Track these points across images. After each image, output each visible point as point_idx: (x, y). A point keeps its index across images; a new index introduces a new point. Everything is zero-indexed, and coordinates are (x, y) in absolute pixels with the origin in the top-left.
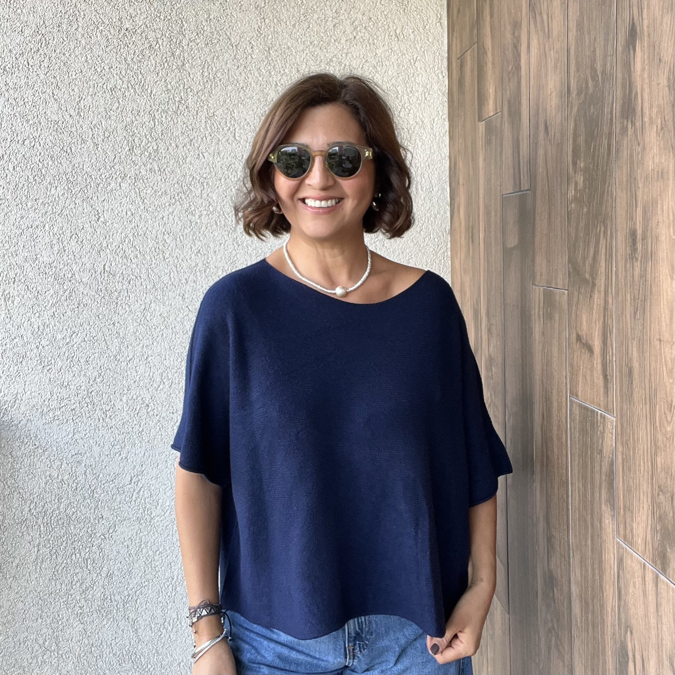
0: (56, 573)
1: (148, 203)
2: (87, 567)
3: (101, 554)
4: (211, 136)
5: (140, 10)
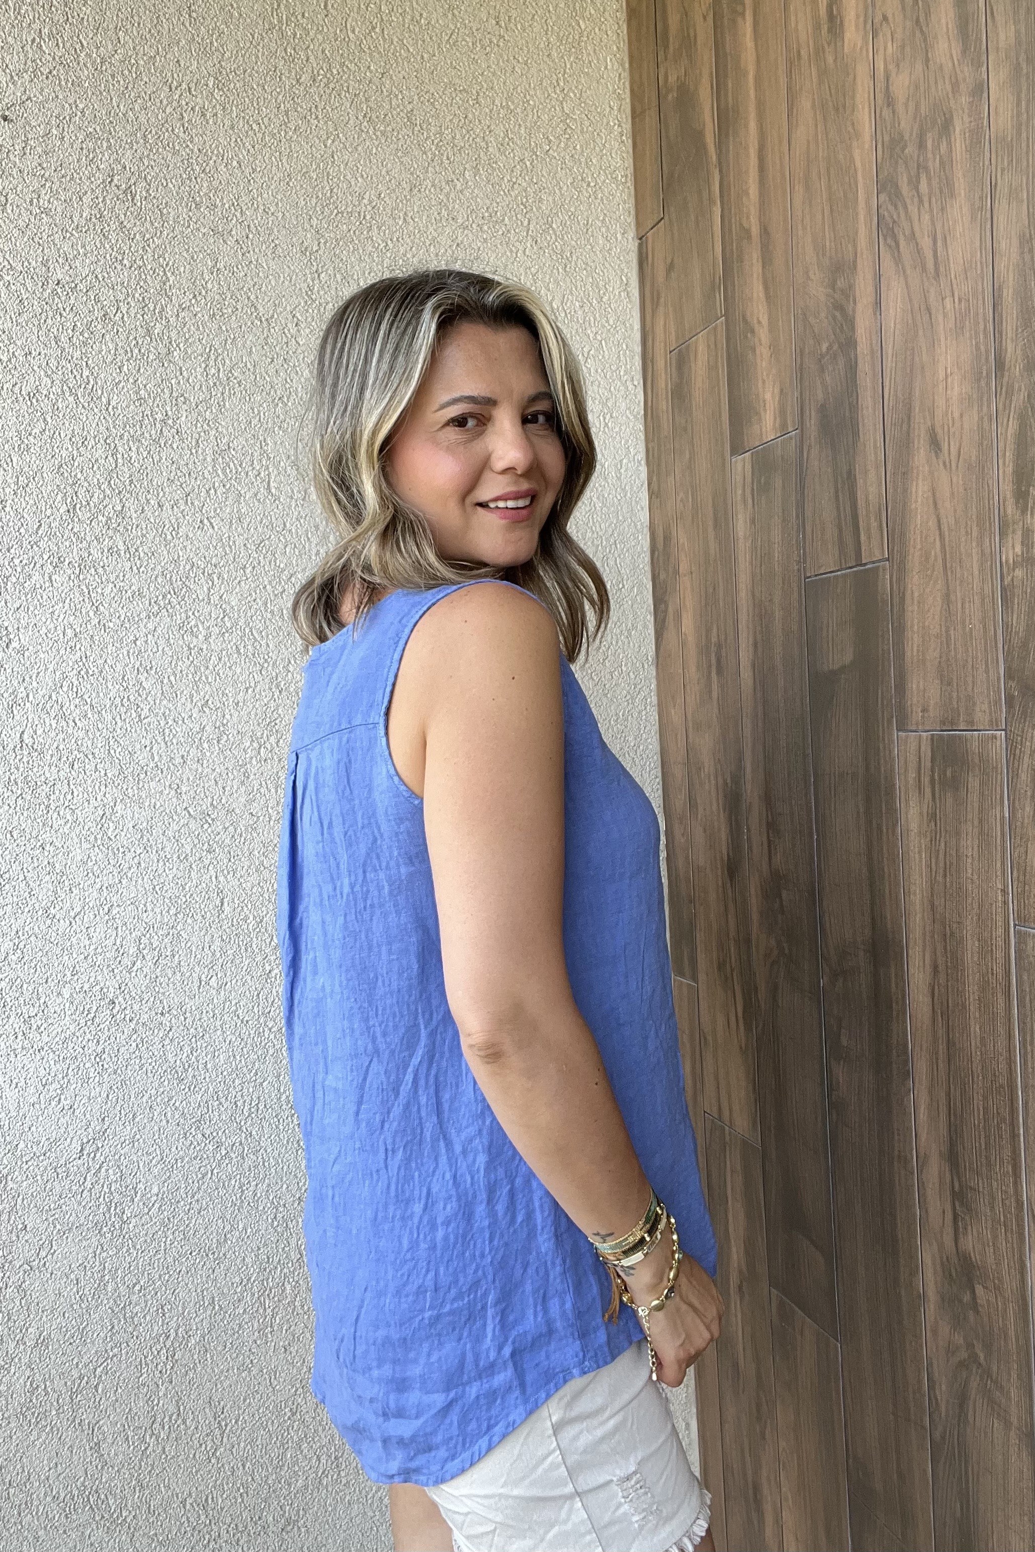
4: (224, 486)
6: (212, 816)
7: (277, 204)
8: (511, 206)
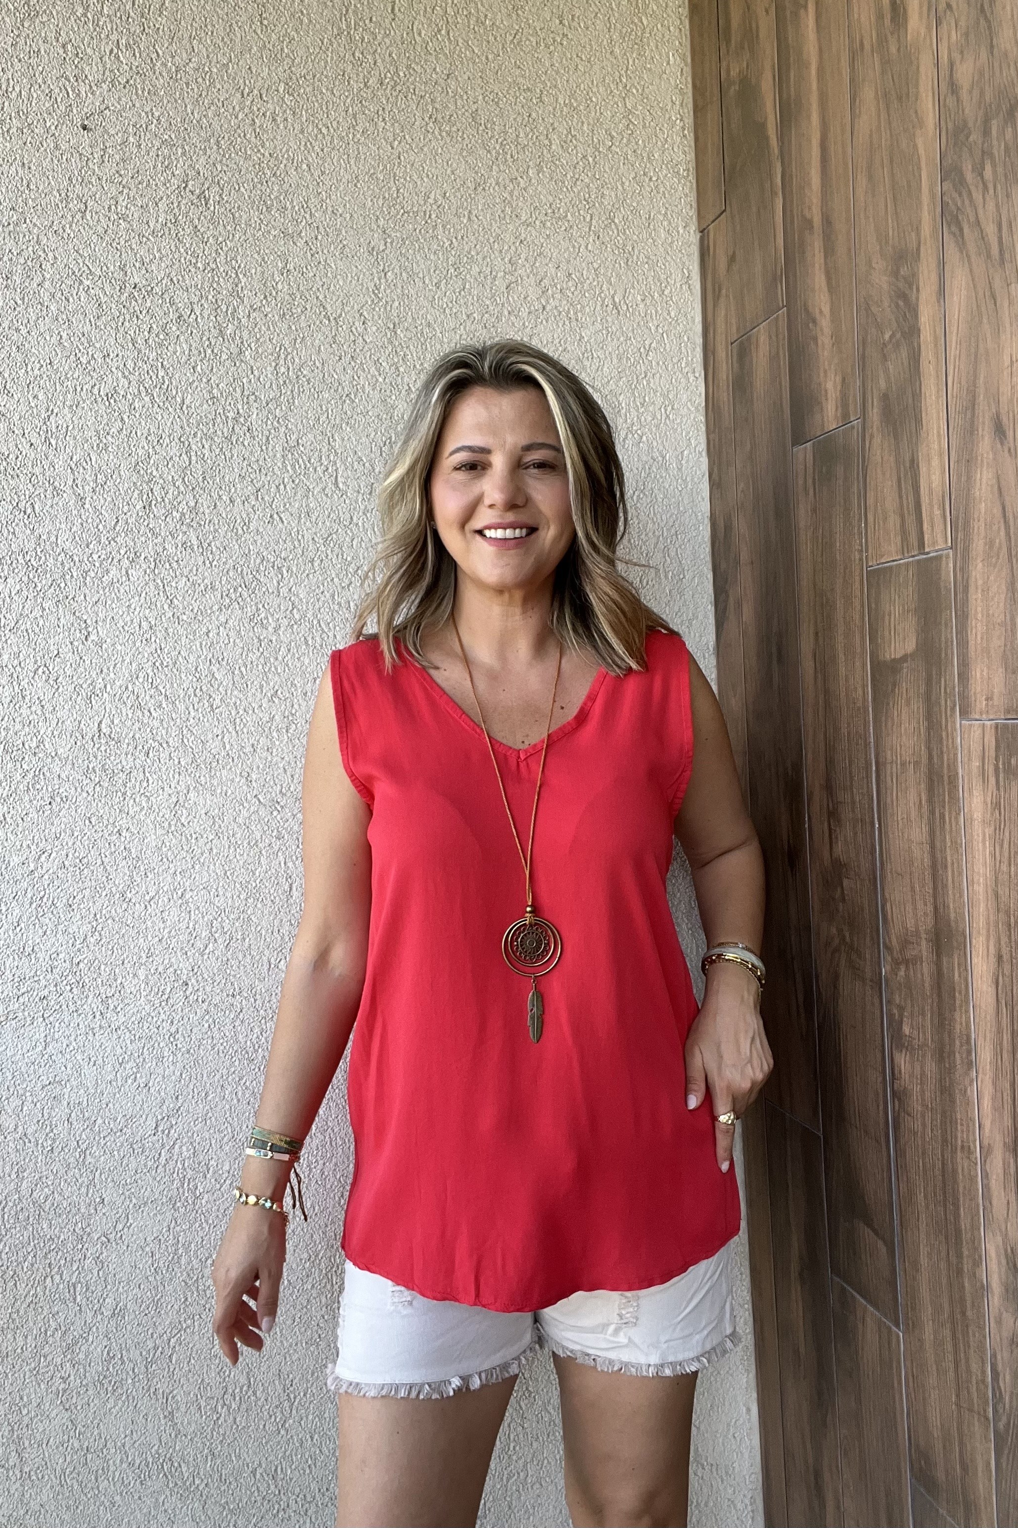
0: (15, 1316)
1: (181, 606)
2: (75, 1299)
3: (101, 1273)
4: (293, 481)
5: (159, 251)
6: (282, 804)
7: (345, 205)
8: (573, 202)
